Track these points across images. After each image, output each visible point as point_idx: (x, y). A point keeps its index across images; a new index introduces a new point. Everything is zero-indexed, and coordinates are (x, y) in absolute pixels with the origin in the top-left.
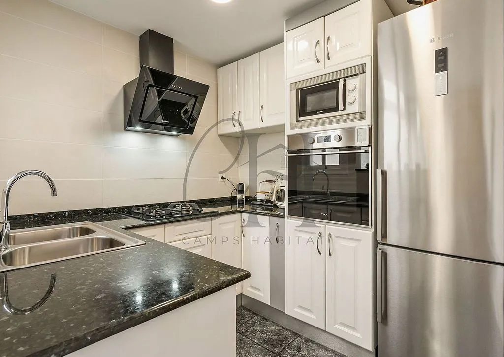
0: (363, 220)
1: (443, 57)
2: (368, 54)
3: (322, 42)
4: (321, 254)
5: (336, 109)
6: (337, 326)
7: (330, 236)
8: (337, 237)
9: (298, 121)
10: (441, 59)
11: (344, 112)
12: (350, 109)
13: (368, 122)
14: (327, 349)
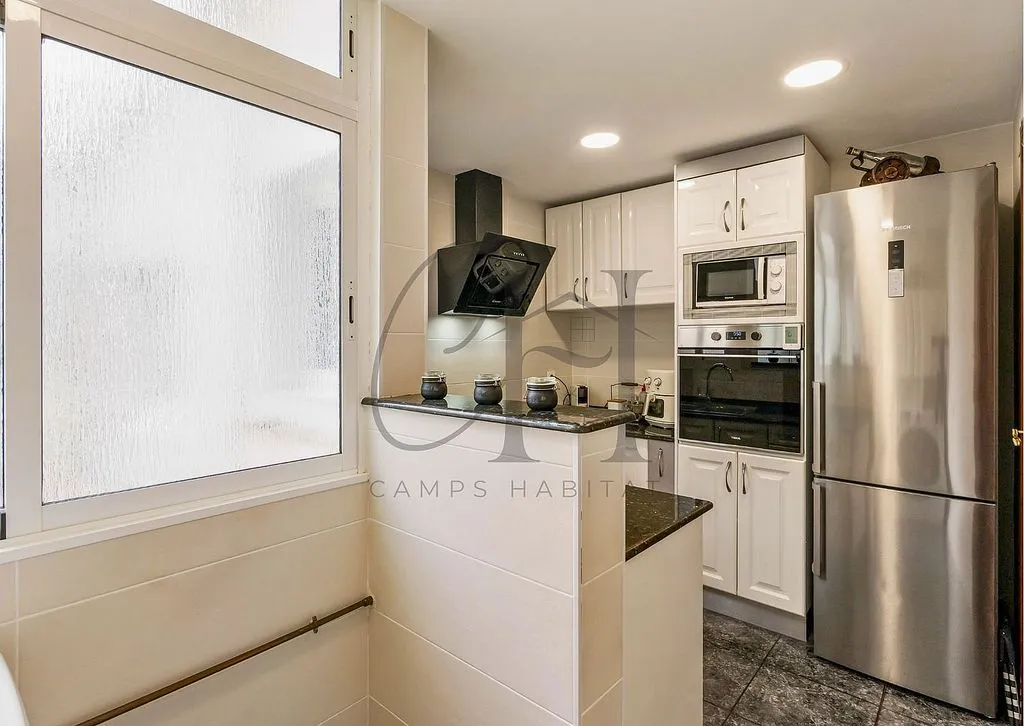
0: (791, 445)
1: (898, 261)
2: (799, 229)
3: (732, 203)
4: (730, 491)
5: (754, 296)
6: (754, 588)
7: (744, 467)
8: (753, 468)
9: (694, 307)
10: (896, 254)
11: (764, 302)
12: (772, 298)
13: (799, 318)
14: (737, 621)
